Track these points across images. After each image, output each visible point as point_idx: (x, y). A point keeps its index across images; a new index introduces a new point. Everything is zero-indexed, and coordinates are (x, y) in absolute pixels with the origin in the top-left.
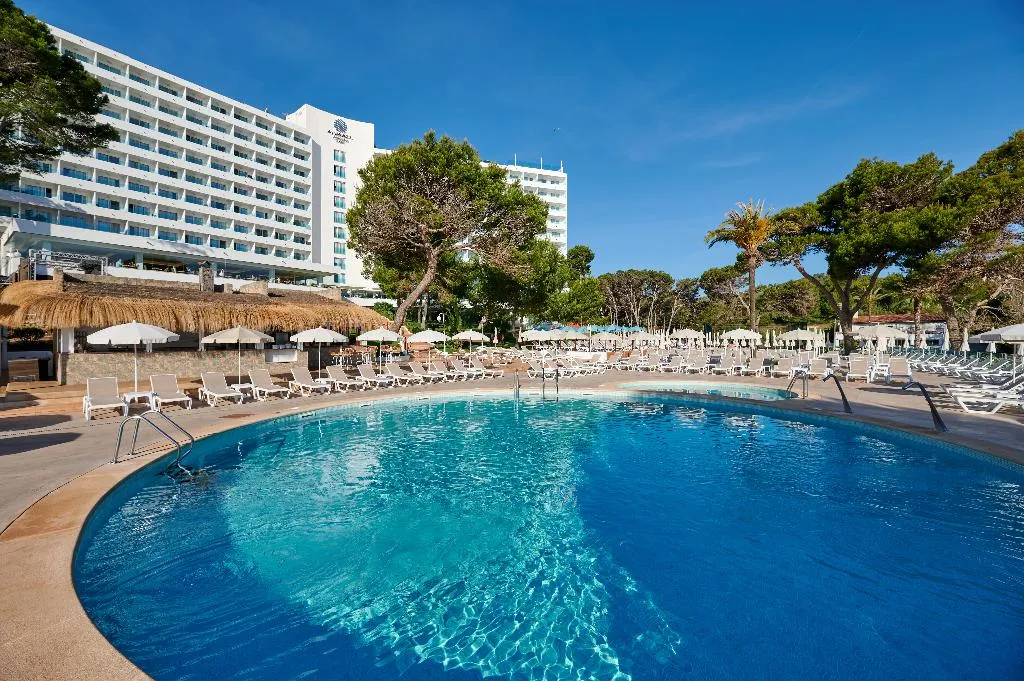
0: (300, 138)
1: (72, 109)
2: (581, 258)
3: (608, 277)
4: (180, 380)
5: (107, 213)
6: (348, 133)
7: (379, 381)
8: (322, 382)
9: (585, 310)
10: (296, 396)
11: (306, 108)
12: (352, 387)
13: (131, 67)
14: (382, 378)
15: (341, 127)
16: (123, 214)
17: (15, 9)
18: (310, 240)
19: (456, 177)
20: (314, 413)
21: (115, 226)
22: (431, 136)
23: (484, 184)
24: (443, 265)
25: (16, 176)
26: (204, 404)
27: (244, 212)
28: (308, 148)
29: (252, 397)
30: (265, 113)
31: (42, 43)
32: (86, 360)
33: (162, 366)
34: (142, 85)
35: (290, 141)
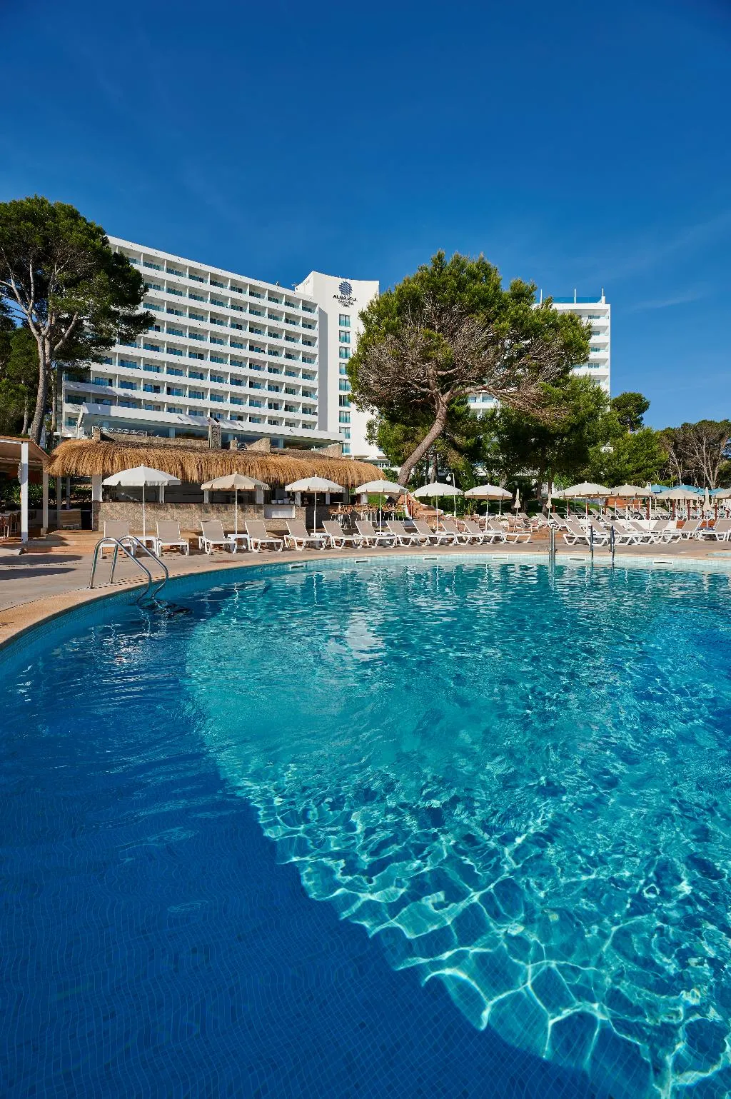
0: (308, 307)
1: (123, 302)
2: (633, 407)
3: (668, 433)
4: (182, 531)
5: (151, 396)
6: (353, 295)
7: (378, 539)
8: (316, 536)
9: (638, 471)
10: (289, 549)
11: (313, 276)
12: (348, 544)
13: (168, 261)
14: (381, 536)
15: (345, 289)
16: (162, 397)
17: (80, 218)
18: (317, 411)
19: (471, 301)
20: (304, 564)
21: (157, 407)
22: (440, 258)
23: (503, 307)
24: (455, 418)
25: (87, 370)
26: (203, 551)
27: (258, 386)
28: (314, 316)
29: (247, 549)
30: (276, 286)
31: (98, 243)
32: (111, 507)
33: (172, 518)
34: (177, 277)
35: (298, 311)
